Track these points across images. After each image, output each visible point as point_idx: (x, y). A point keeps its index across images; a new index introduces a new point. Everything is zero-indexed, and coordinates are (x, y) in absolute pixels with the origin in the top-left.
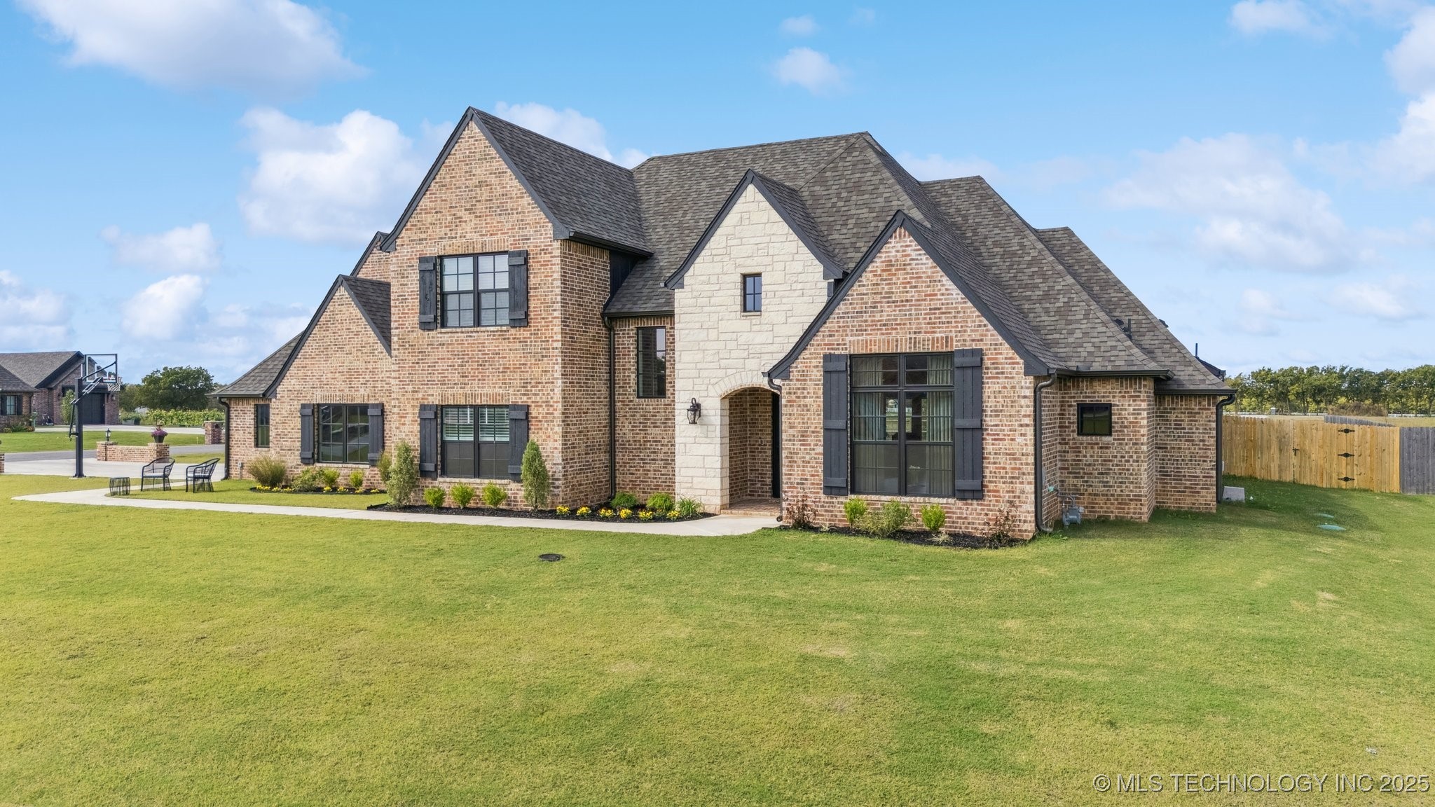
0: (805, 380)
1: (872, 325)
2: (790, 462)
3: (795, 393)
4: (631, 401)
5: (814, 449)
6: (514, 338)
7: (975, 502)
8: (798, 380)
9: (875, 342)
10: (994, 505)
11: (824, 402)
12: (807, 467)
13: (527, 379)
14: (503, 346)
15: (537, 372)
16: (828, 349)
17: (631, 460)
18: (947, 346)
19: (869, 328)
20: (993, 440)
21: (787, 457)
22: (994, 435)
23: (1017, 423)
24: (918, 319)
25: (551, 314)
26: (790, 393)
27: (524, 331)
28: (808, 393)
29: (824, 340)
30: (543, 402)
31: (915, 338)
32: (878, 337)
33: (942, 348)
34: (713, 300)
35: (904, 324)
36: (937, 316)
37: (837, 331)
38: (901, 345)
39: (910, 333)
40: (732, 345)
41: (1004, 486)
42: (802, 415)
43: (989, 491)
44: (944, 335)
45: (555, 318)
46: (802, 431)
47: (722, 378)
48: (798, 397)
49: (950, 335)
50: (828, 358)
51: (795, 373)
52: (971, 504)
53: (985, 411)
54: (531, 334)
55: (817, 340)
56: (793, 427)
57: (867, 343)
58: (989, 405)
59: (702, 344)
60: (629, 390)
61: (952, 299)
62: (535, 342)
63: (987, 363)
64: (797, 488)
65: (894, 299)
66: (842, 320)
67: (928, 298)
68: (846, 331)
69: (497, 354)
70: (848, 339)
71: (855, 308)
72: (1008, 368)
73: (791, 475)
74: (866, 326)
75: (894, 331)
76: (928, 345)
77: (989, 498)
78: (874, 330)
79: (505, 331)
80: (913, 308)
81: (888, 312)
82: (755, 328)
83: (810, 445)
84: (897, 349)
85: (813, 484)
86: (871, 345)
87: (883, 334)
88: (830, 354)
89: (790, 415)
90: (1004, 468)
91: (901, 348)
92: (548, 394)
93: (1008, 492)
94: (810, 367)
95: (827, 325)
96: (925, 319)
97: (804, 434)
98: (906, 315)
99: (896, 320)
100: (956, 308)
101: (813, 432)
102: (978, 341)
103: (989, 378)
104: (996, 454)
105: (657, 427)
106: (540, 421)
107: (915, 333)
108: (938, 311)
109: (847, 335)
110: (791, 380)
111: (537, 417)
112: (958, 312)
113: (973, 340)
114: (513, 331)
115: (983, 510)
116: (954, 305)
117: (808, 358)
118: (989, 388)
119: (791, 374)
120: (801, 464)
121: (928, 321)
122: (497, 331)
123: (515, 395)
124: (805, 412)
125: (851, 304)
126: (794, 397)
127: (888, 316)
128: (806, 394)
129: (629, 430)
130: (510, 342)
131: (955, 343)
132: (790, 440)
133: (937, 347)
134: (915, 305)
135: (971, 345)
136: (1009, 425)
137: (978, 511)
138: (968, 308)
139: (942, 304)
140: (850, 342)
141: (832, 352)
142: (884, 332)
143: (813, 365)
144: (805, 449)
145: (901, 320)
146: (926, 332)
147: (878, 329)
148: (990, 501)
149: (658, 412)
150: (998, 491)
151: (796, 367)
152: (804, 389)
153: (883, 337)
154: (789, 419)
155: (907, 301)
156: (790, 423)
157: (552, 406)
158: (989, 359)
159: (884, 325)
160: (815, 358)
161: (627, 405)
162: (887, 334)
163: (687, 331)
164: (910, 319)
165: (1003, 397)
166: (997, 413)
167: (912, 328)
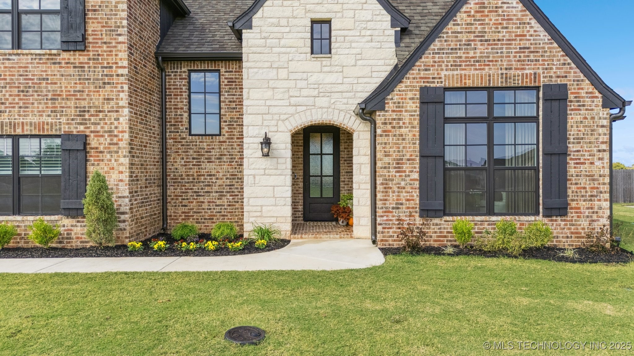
0: (401, 111)
1: (466, 61)
2: (385, 188)
3: (390, 123)
4: (184, 138)
5: (409, 176)
6: (67, 63)
7: (559, 218)
8: (393, 111)
9: (469, 76)
10: (576, 221)
11: (421, 131)
12: (402, 192)
13: (84, 107)
14: (52, 71)
15: (97, 100)
16: (424, 82)
17: (183, 193)
18: (535, 82)
19: (463, 64)
20: (575, 164)
21: (382, 184)
22: (576, 159)
23: (595, 149)
24: (509, 57)
25: (115, 39)
26: (385, 123)
27: (80, 55)
28: (404, 123)
29: (419, 74)
30: (106, 132)
31: (506, 74)
32: (472, 72)
33: (531, 83)
34: (283, 42)
35: (496, 61)
36: (526, 54)
37: (432, 66)
38: (493, 79)
39: (501, 69)
40: (301, 84)
41: (584, 203)
42: (398, 144)
43: (572, 208)
44: (532, 72)
45: (120, 43)
46: (397, 160)
47: (293, 115)
48: (394, 127)
49: (538, 71)
50: (424, 91)
51: (391, 105)
52: (556, 221)
53: (568, 139)
54: (90, 59)
55: (413, 74)
56: (389, 156)
57: (461, 77)
58: (572, 133)
59: (271, 82)
60: (181, 128)
61: (539, 40)
62: (95, 67)
63: (571, 97)
64: (392, 212)
65: (486, 38)
66: (437, 56)
67: (518, 38)
68: (441, 66)
69: (44, 79)
70: (443, 73)
71: (450, 45)
72: (588, 101)
73: (386, 200)
74: (460, 62)
75: (487, 68)
76: (518, 80)
77: (572, 214)
78: (468, 65)
79: (55, 55)
80: (504, 46)
81: (481, 49)
82: (325, 69)
83: (405, 172)
84: (490, 83)
85: (408, 208)
86: (465, 79)
87: (476, 69)
88: (426, 86)
89: (385, 144)
90: (585, 188)
91: (494, 82)
92: (111, 123)
93: (588, 208)
94: (405, 99)
95: (423, 60)
96: (515, 57)
97: (399, 162)
98: (498, 53)
99: (488, 57)
100: (544, 48)
101: (408, 160)
102: (563, 77)
103: (572, 110)
104: (577, 176)
105: (211, 162)
106: (101, 152)
107: (506, 69)
108: (527, 50)
109: (442, 70)
110: (387, 111)
111: (97, 148)
112: (546, 52)
113: (558, 77)
114: (65, 55)
115: (566, 225)
116: (541, 45)
117: (404, 91)
118: (572, 118)
119: (386, 105)
120: (396, 189)
121: (518, 58)
122: (44, 55)
123: (68, 124)
124: (400, 141)
125: (446, 41)
126: (389, 127)
127: (481, 53)
128: (401, 124)
129: (182, 165)
130: (61, 67)
131: (542, 79)
132: (385, 168)
133: (527, 82)
134: (507, 44)
135: (556, 81)
136: (589, 151)
137: (562, 226)
138: (554, 48)
139: (531, 44)
140: (445, 76)
141: (428, 85)
142: (477, 67)
143: (408, 97)
144: (400, 176)
145: (494, 57)
146: (516, 69)
147: (472, 65)
148: (572, 217)
149: (213, 148)
150: (579, 208)
151: (392, 99)
152: (399, 119)
153: (477, 72)
154: (384, 148)
155: (499, 40)
156: (385, 152)
157: (116, 136)
158: (572, 93)
159: (478, 61)
160: (411, 91)
161: (180, 142)
162: (480, 69)
163: (256, 70)
164: (502, 57)
165: (584, 126)
166: (579, 140)
167: (503, 65)
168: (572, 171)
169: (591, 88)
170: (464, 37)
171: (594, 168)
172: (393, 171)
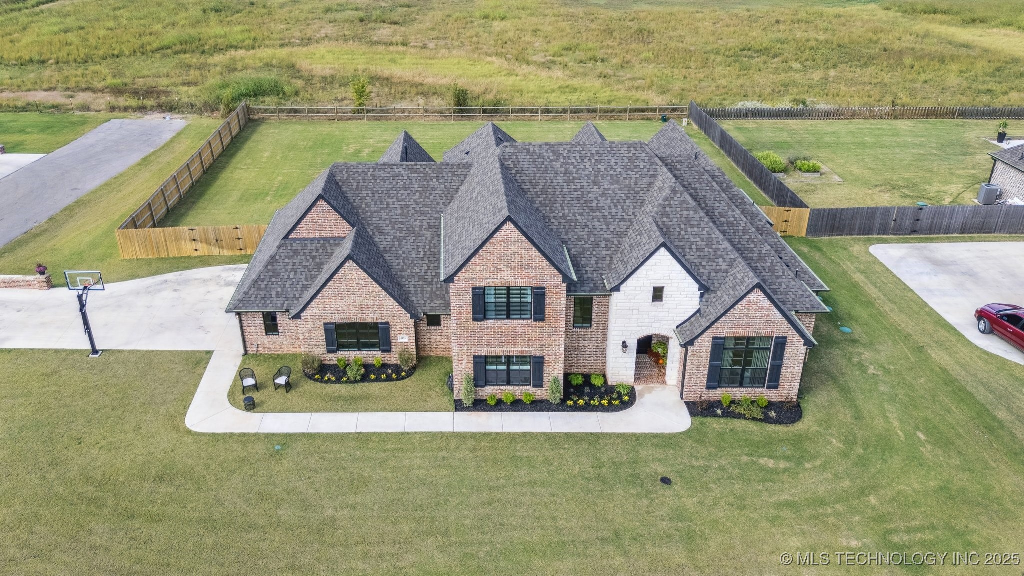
0: (702, 347)
2: (690, 377)
3: (695, 351)
4: (571, 330)
5: (703, 373)
6: (535, 326)
7: (774, 390)
8: (698, 346)
11: (711, 355)
12: (698, 379)
13: (543, 344)
14: (528, 330)
15: (550, 341)
17: (570, 355)
18: (771, 335)
19: (736, 327)
20: (785, 369)
22: (787, 367)
23: (797, 363)
24: (760, 324)
25: (559, 316)
27: (542, 323)
29: (714, 331)
30: (553, 354)
31: (758, 331)
34: (637, 298)
35: (753, 326)
37: (721, 328)
38: (751, 334)
39: (755, 329)
40: (645, 317)
41: (787, 384)
43: (781, 386)
45: (562, 318)
46: (697, 366)
47: (639, 331)
48: (697, 353)
49: (773, 331)
53: (785, 358)
54: (546, 325)
55: (710, 331)
56: (693, 365)
57: (734, 333)
58: (787, 356)
59: (629, 316)
61: (777, 317)
62: (549, 328)
63: (788, 341)
64: (692, 387)
66: (724, 324)
67: (766, 317)
68: (725, 328)
69: (524, 333)
71: (731, 319)
72: (796, 343)
73: (690, 382)
75: (748, 328)
76: (763, 334)
78: (739, 328)
79: (530, 323)
80: (758, 320)
82: (659, 310)
83: (701, 371)
85: (701, 386)
86: (737, 334)
89: (692, 360)
90: (788, 378)
92: (556, 351)
93: (789, 386)
95: (716, 325)
98: (755, 322)
99: (750, 324)
101: (703, 366)
102: (786, 333)
103: (788, 346)
104: (786, 373)
105: (585, 341)
106: (550, 363)
108: (770, 322)
111: (548, 361)
112: (779, 322)
113: (783, 333)
114: (535, 323)
115: (777, 392)
116: (777, 320)
117: (705, 338)
118: (787, 350)
120: (695, 378)
121: (764, 325)
122: (524, 323)
123: (535, 351)
124: (700, 359)
125: (729, 317)
127: (746, 322)
128: (701, 352)
130: (532, 328)
131: (775, 334)
132: (691, 369)
133: (767, 335)
136: (793, 363)
138: (783, 321)
139: (772, 319)
140: (727, 332)
141: (717, 336)
143: (707, 341)
146: (763, 329)
148: (781, 389)
149: (587, 334)
150: (784, 386)
151: (698, 341)
153: (743, 330)
155: (756, 317)
157: (558, 356)
159: (744, 326)
160: (708, 338)
164: (757, 324)
165: (792, 353)
166: (789, 359)
168: (783, 370)
169: (799, 338)
170: (738, 316)
171: (794, 370)
172: (695, 371)
